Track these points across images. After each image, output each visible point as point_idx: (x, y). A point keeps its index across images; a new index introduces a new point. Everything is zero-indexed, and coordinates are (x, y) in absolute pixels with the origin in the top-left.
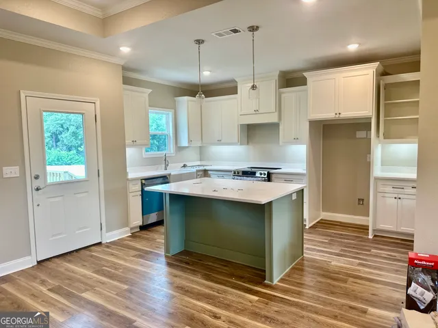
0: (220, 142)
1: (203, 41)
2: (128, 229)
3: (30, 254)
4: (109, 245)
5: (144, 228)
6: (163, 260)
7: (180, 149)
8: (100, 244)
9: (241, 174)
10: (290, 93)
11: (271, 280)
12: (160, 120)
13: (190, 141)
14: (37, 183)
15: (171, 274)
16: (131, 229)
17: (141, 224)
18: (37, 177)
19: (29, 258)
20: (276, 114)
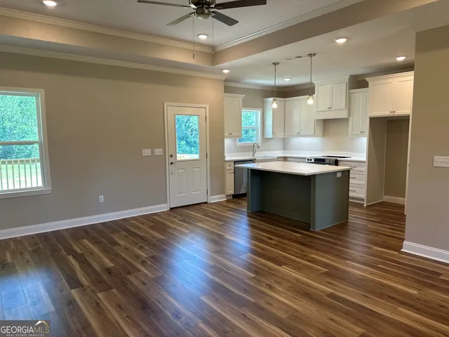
0: (299, 135)
1: (278, 63)
2: (224, 195)
3: (166, 203)
4: (211, 204)
5: (235, 196)
6: (246, 214)
7: (265, 140)
8: (206, 203)
9: (313, 161)
10: (359, 94)
11: (314, 228)
12: (251, 117)
13: (273, 133)
14: (172, 160)
15: (250, 220)
16: (227, 196)
17: (233, 193)
18: (171, 156)
19: (165, 205)
20: (346, 112)
